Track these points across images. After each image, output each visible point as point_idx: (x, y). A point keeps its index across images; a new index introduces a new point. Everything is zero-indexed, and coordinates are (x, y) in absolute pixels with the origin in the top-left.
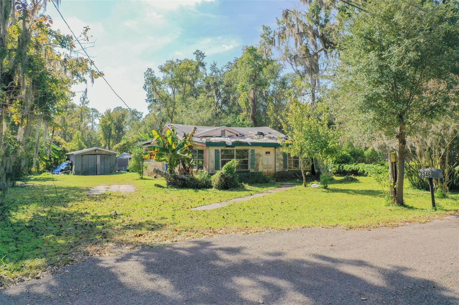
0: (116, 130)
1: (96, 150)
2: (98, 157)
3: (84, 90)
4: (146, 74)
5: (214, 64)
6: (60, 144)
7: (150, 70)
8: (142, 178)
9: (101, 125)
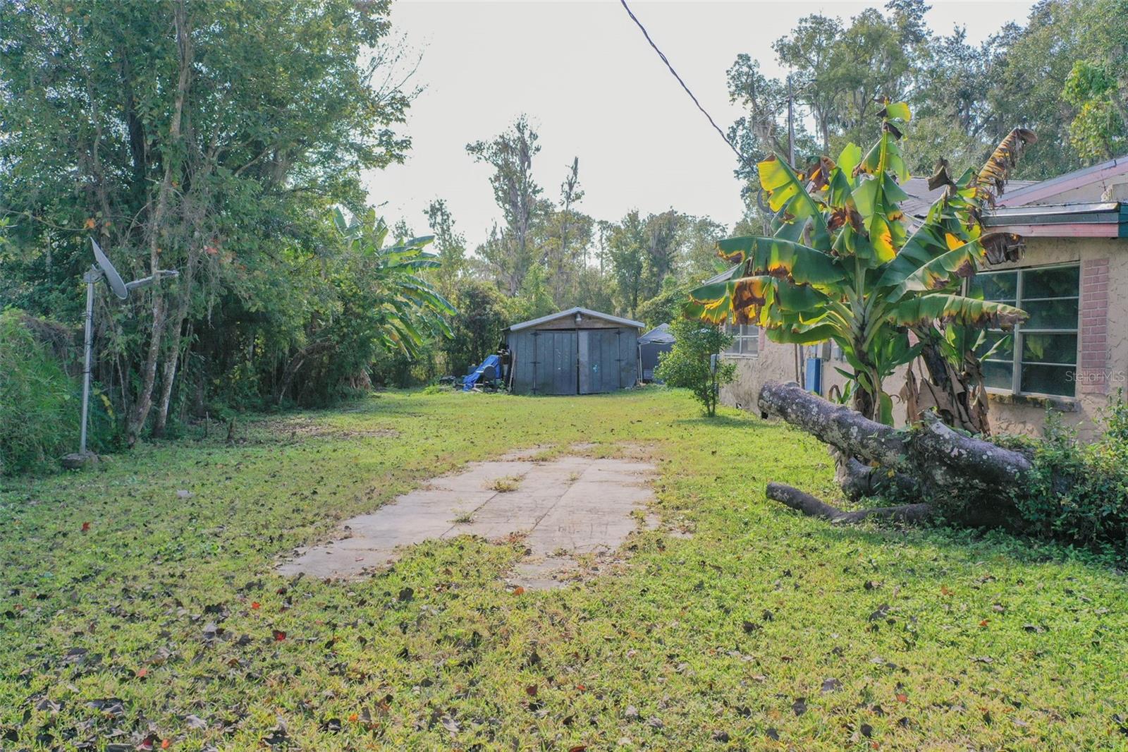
0: (653, 266)
1: (574, 316)
2: (584, 337)
3: (572, 163)
4: (733, 73)
5: (958, 33)
6: (488, 303)
7: (744, 58)
8: (711, 417)
9: (613, 254)
